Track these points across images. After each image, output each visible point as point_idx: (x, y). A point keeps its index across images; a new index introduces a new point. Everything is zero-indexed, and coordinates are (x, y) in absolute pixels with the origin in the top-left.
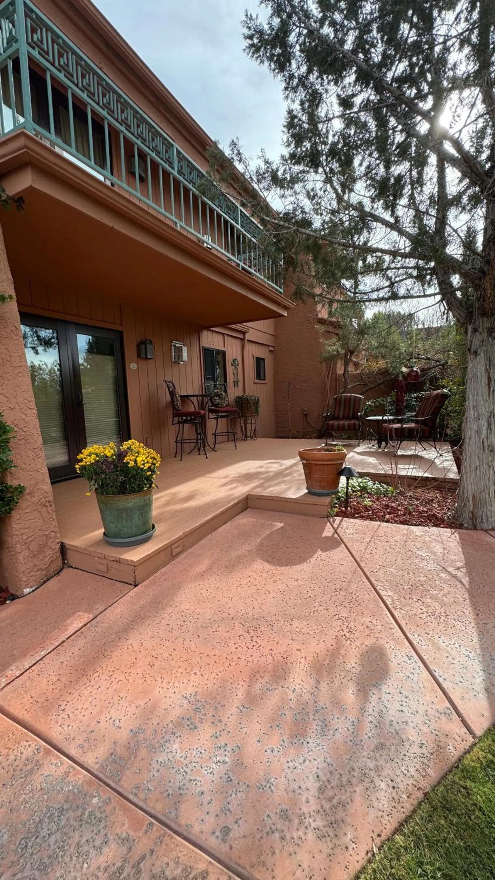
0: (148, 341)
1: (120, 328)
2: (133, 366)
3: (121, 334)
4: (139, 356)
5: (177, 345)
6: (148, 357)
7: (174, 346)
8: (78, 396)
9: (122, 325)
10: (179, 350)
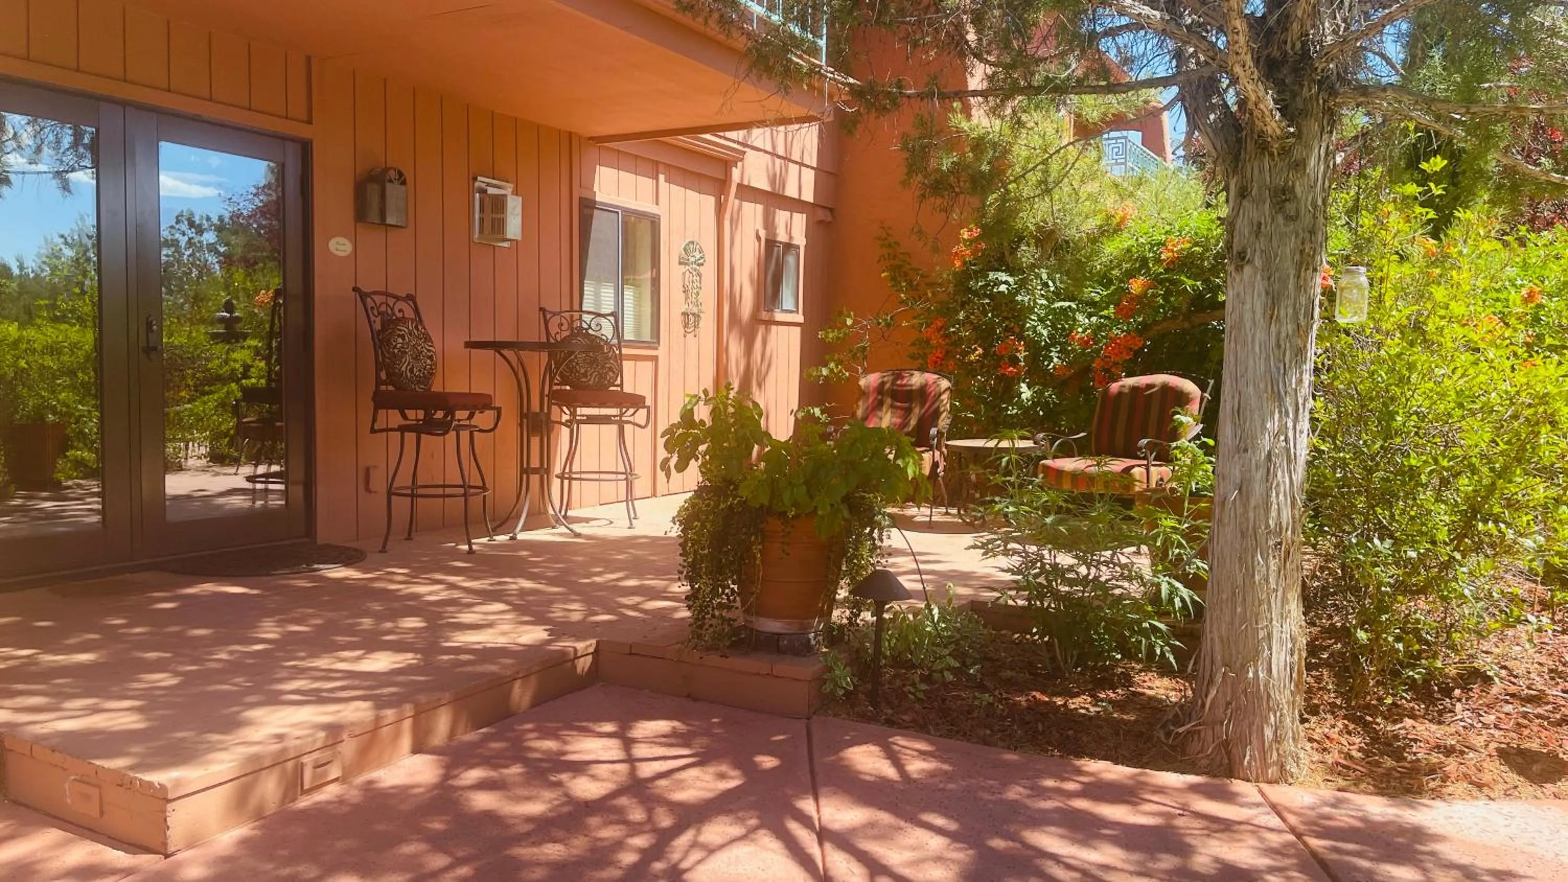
0: (392, 174)
1: (303, 131)
2: (340, 246)
3: (306, 148)
4: (360, 215)
5: (491, 191)
6: (390, 221)
7: (483, 191)
8: (149, 325)
9: (310, 122)
10: (499, 204)
